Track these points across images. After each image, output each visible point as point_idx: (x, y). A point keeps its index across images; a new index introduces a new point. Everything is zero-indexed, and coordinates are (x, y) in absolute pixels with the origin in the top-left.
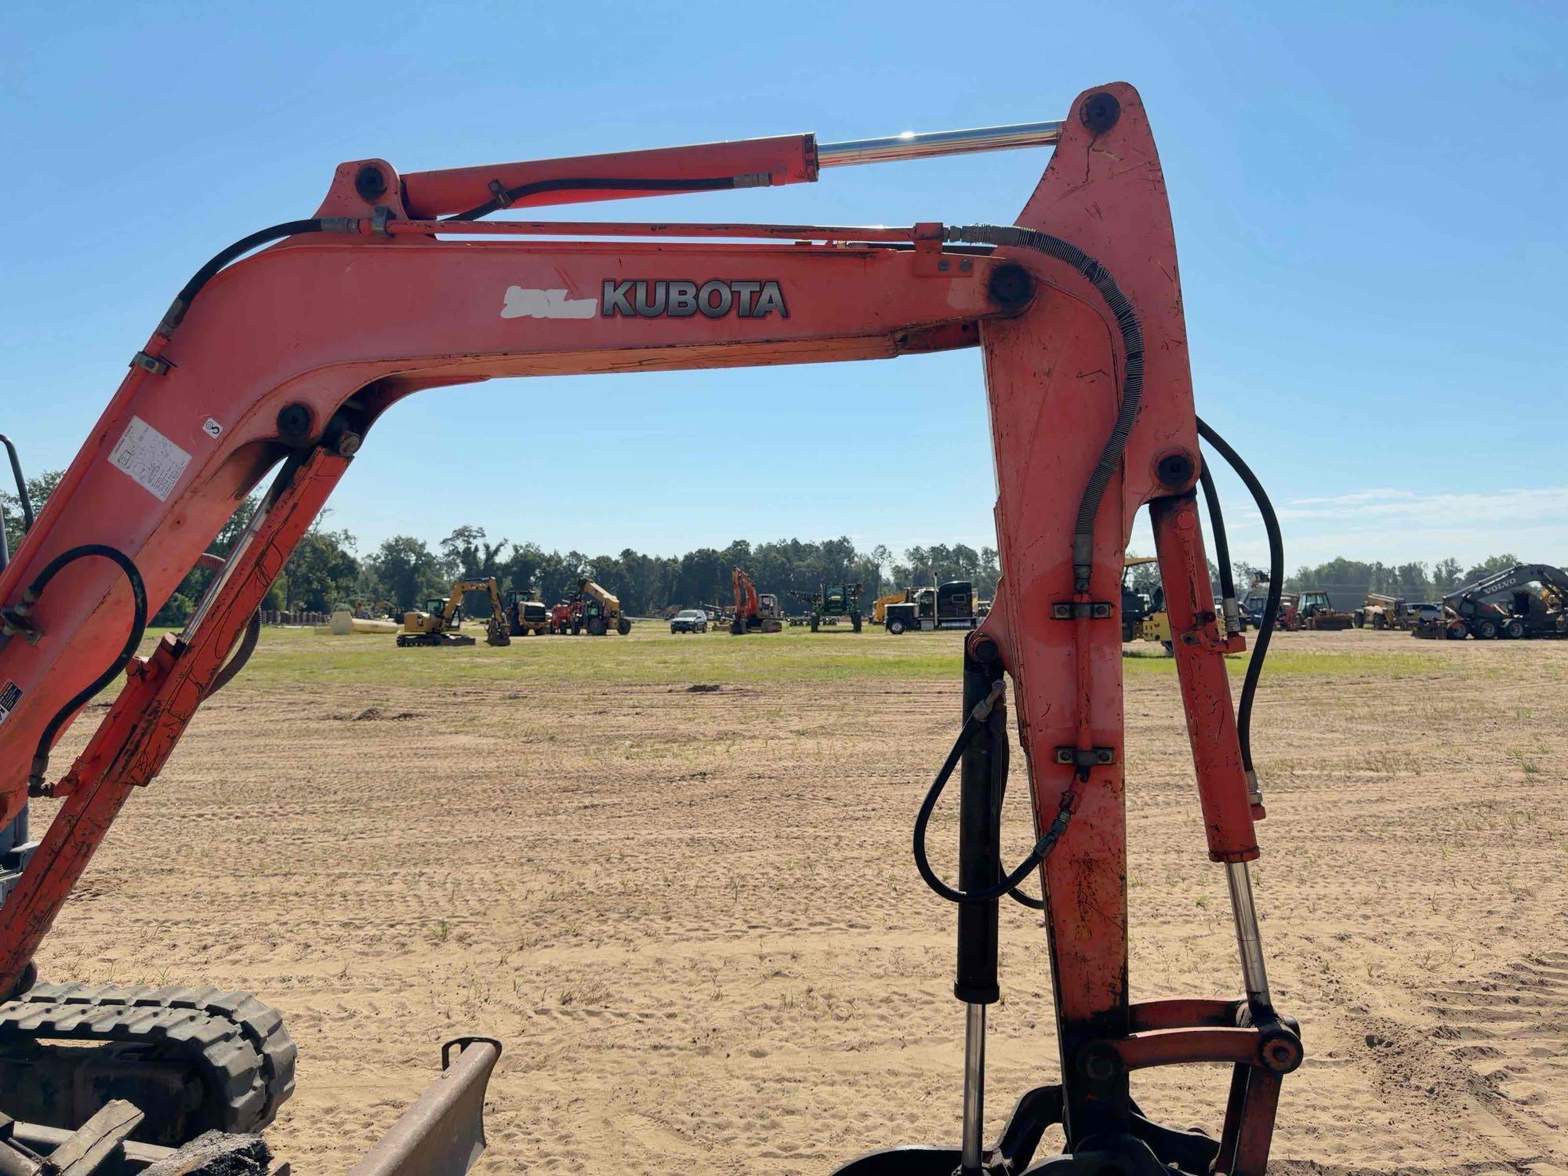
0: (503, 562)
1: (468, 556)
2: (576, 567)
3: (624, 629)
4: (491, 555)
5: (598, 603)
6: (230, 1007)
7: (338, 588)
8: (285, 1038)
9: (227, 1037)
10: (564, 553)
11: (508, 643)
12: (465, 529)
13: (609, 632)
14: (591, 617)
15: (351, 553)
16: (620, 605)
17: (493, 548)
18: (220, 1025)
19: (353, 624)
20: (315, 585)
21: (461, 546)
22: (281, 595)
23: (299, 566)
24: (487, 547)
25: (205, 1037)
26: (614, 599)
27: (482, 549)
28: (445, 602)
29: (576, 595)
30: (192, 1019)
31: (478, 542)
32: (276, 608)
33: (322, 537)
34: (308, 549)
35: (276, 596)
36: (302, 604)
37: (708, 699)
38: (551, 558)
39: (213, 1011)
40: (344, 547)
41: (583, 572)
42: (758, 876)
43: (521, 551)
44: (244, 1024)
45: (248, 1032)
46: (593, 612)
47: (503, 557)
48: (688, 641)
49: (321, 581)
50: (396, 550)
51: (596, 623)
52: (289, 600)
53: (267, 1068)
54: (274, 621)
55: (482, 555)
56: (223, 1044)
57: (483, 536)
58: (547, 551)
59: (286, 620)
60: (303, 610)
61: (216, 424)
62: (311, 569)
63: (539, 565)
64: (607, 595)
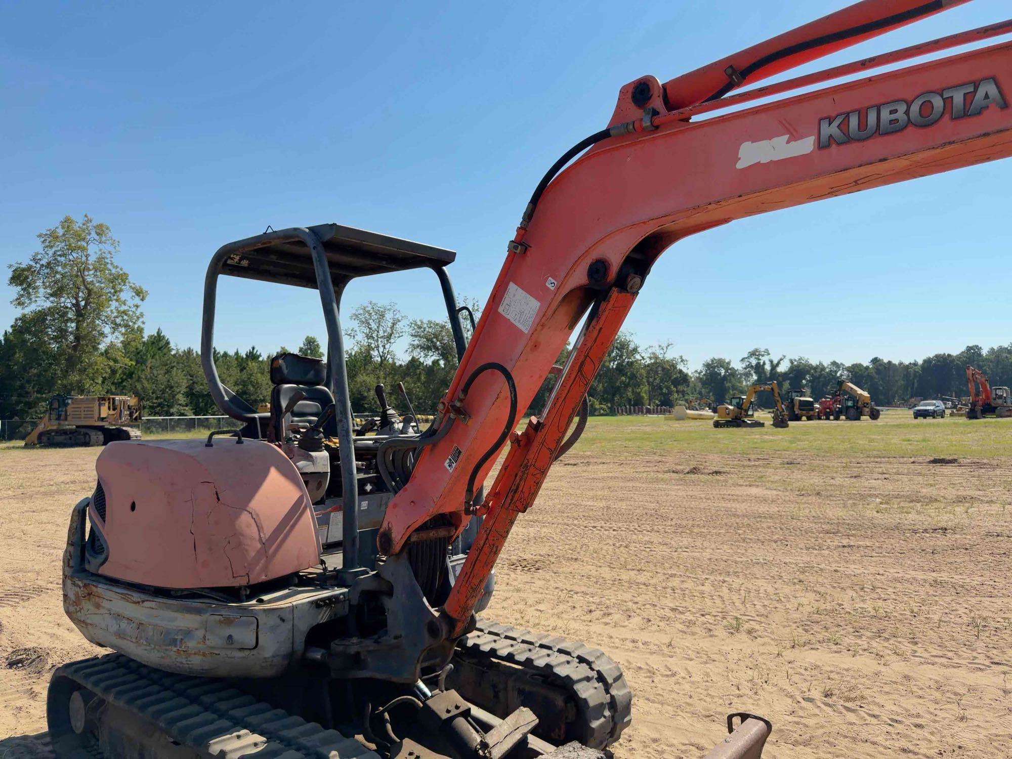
0: (783, 371)
1: (759, 368)
2: (836, 372)
3: (874, 415)
4: (774, 367)
5: (853, 397)
6: (591, 659)
7: (677, 392)
8: (624, 686)
9: (588, 679)
10: (826, 363)
11: (787, 426)
12: (756, 350)
13: (863, 418)
14: (848, 407)
15: (685, 370)
16: (872, 398)
17: (775, 362)
18: (584, 670)
19: (686, 414)
20: (665, 390)
21: (754, 362)
22: (645, 396)
23: (655, 379)
24: (771, 362)
25: (575, 677)
26: (866, 394)
27: (768, 363)
28: (743, 399)
29: (836, 392)
30: (568, 662)
31: (765, 359)
32: (643, 404)
33: (667, 361)
34: (660, 369)
35: (643, 398)
36: (657, 402)
37: (947, 470)
38: (817, 367)
39: (581, 660)
40: (680, 367)
41: (841, 375)
42: (999, 619)
43: (795, 363)
44: (599, 672)
45: (601, 678)
46: (850, 403)
47: (783, 368)
48: (929, 425)
49: (668, 388)
50: (712, 367)
51: (852, 412)
52: (650, 400)
53: (613, 704)
54: (642, 412)
55: (768, 367)
56: (585, 683)
57: (769, 354)
58: (814, 362)
59: (649, 411)
60: (658, 406)
61: (553, 281)
62: (662, 381)
63: (808, 372)
64: (860, 391)
